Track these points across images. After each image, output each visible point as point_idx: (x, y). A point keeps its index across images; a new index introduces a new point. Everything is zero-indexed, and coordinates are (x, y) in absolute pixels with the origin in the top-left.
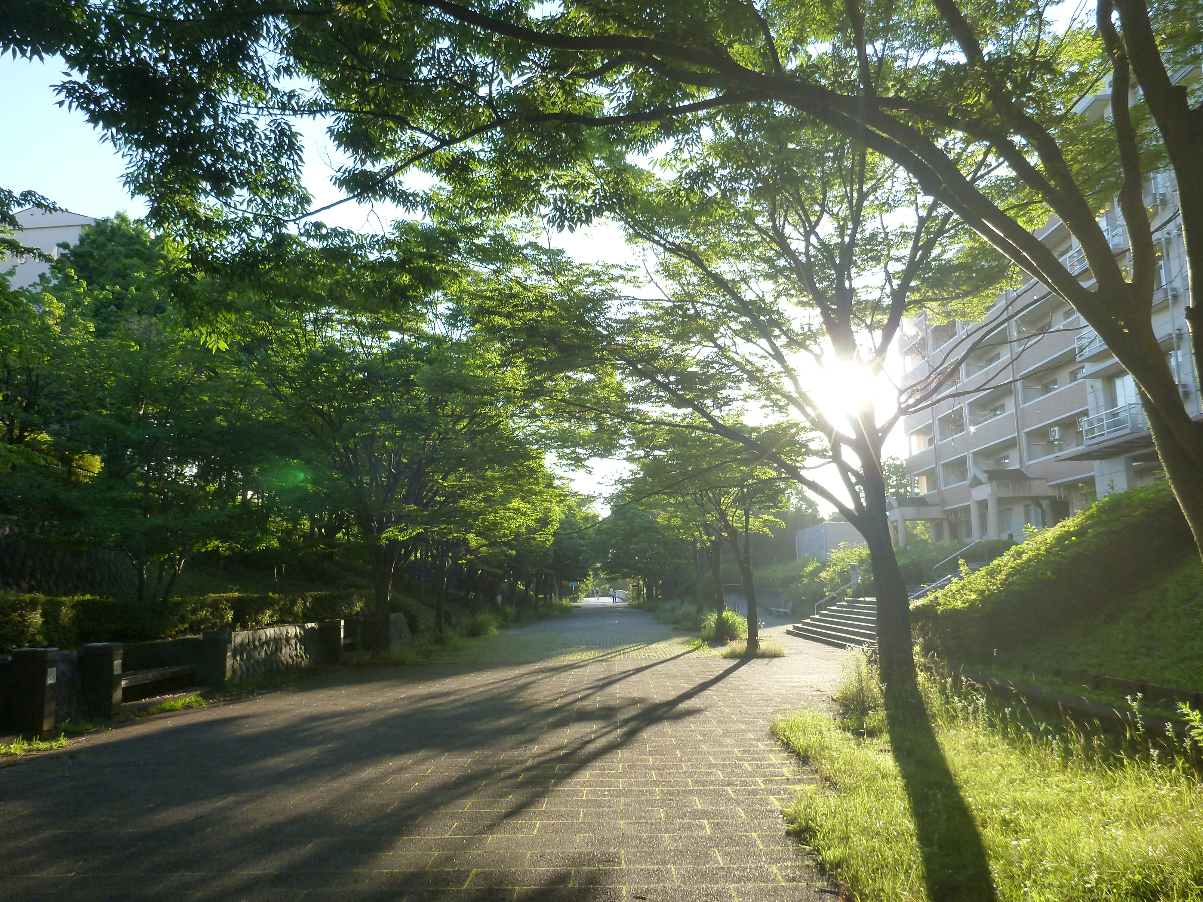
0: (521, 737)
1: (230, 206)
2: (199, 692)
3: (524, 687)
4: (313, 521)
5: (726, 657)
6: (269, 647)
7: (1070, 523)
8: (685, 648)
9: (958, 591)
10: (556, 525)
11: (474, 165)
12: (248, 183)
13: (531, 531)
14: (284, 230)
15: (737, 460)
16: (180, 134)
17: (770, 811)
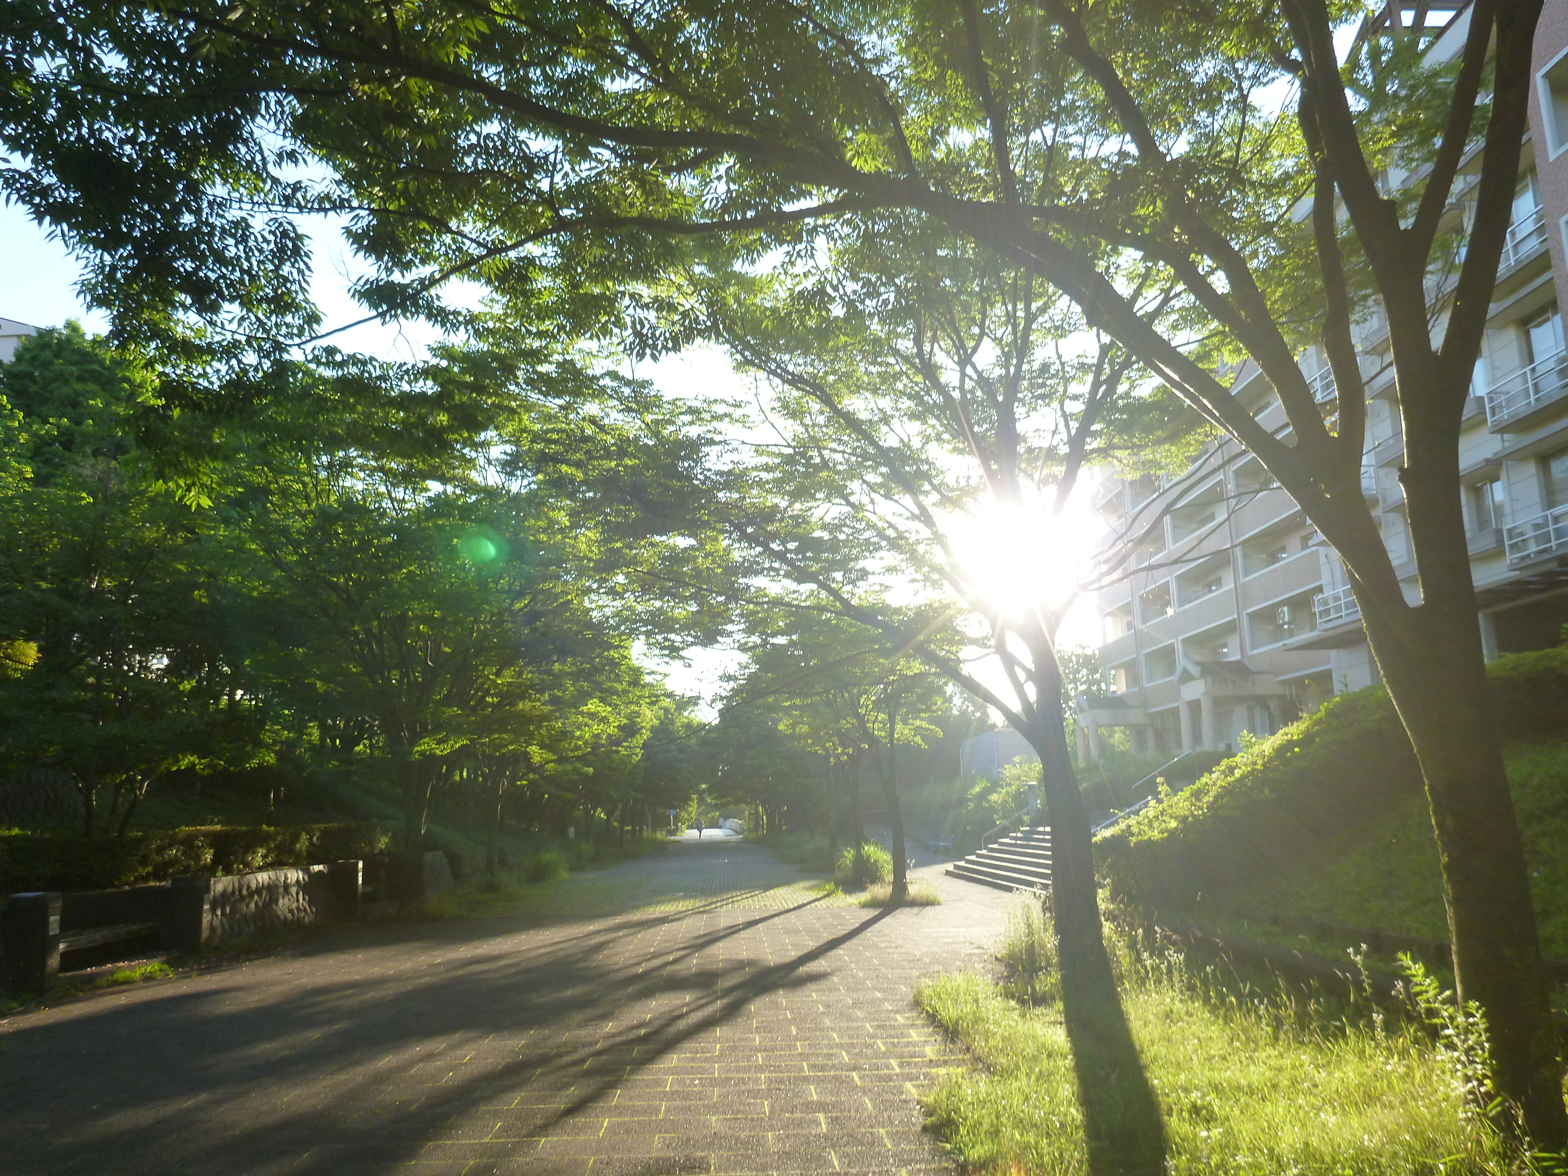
0: (591, 1012)
1: (215, 325)
2: (164, 958)
3: (599, 947)
4: (325, 730)
5: (864, 906)
6: (260, 896)
7: (1294, 731)
8: (813, 895)
9: (1156, 817)
10: (646, 734)
11: (533, 274)
12: (239, 296)
13: (614, 741)
14: (286, 356)
15: (874, 651)
16: (151, 232)
17: (906, 1101)
